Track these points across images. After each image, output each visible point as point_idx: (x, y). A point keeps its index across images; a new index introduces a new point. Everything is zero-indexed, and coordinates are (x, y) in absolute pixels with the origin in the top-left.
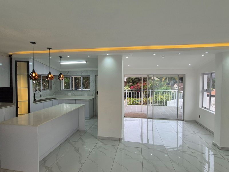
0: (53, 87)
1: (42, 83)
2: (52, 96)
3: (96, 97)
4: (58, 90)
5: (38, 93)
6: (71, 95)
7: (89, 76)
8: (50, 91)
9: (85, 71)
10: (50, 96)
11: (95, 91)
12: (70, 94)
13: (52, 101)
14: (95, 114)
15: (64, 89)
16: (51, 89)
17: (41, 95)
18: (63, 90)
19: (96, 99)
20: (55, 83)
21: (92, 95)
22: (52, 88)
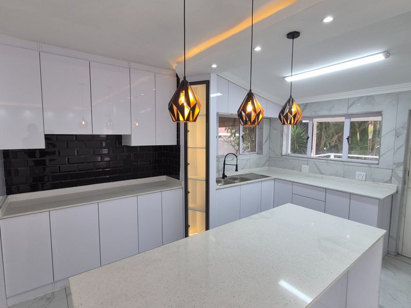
0: (265, 147)
1: (242, 137)
2: (263, 169)
3: (403, 190)
4: (277, 155)
5: (232, 160)
6: (310, 171)
7: (379, 114)
8: (258, 156)
9: (361, 97)
10: (256, 167)
11: (402, 168)
12: (305, 168)
13: (260, 183)
14: (397, 248)
15: (289, 152)
16: (260, 152)
17: (237, 165)
18: (288, 155)
19: (403, 195)
20: (269, 137)
21: (390, 181)
22: (262, 149)
